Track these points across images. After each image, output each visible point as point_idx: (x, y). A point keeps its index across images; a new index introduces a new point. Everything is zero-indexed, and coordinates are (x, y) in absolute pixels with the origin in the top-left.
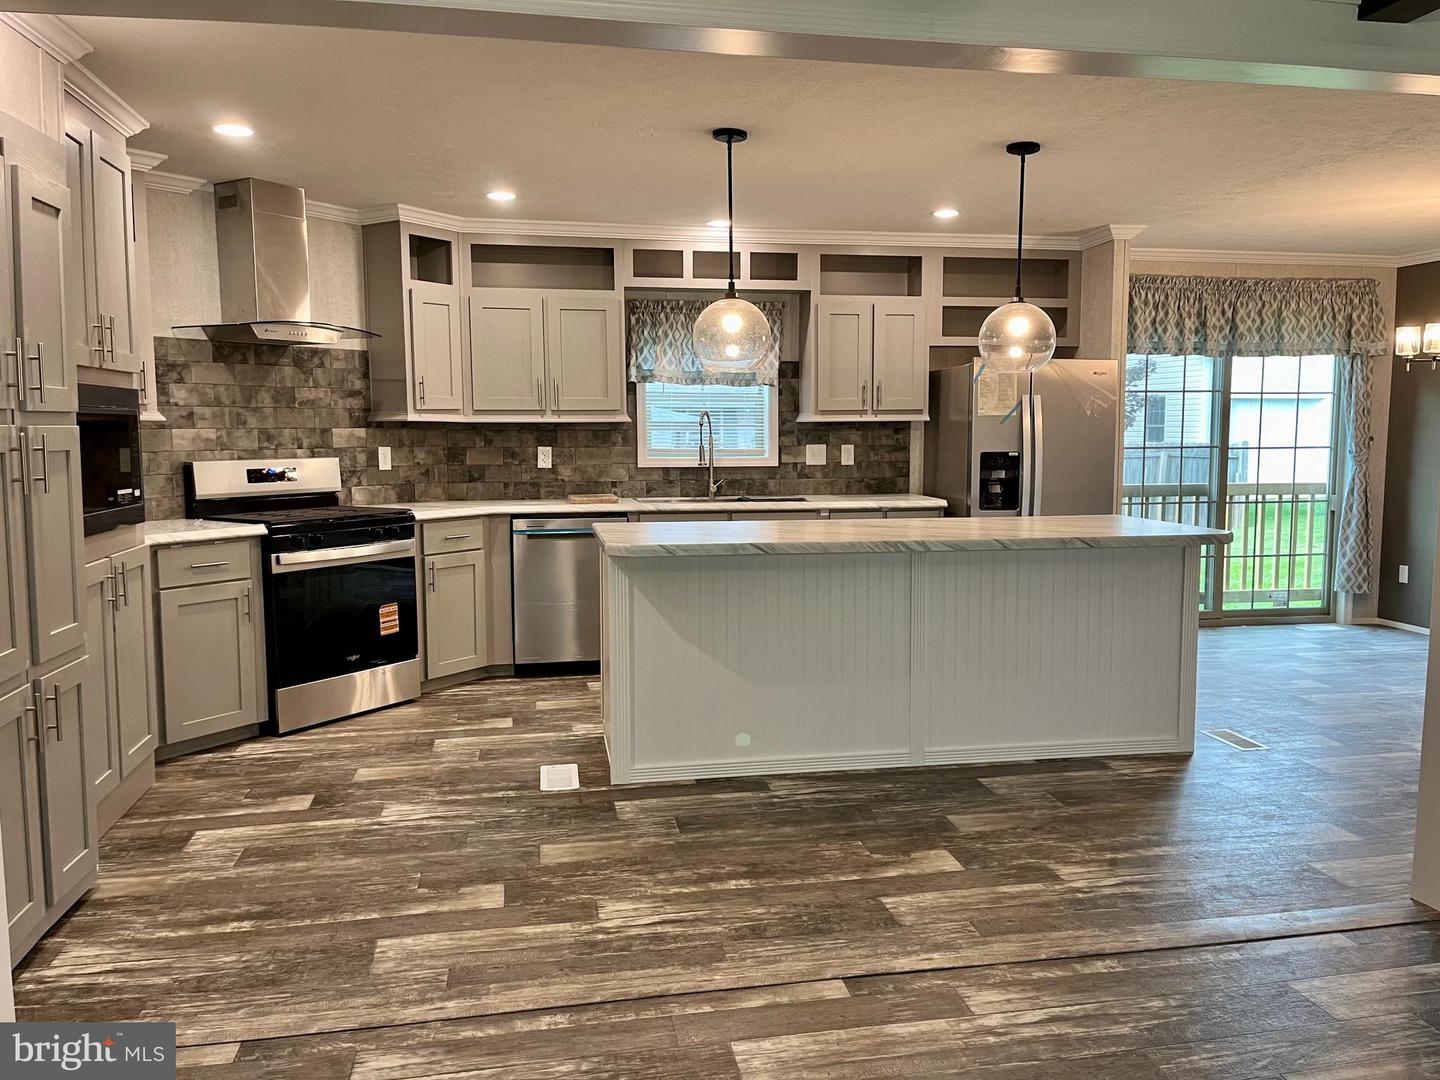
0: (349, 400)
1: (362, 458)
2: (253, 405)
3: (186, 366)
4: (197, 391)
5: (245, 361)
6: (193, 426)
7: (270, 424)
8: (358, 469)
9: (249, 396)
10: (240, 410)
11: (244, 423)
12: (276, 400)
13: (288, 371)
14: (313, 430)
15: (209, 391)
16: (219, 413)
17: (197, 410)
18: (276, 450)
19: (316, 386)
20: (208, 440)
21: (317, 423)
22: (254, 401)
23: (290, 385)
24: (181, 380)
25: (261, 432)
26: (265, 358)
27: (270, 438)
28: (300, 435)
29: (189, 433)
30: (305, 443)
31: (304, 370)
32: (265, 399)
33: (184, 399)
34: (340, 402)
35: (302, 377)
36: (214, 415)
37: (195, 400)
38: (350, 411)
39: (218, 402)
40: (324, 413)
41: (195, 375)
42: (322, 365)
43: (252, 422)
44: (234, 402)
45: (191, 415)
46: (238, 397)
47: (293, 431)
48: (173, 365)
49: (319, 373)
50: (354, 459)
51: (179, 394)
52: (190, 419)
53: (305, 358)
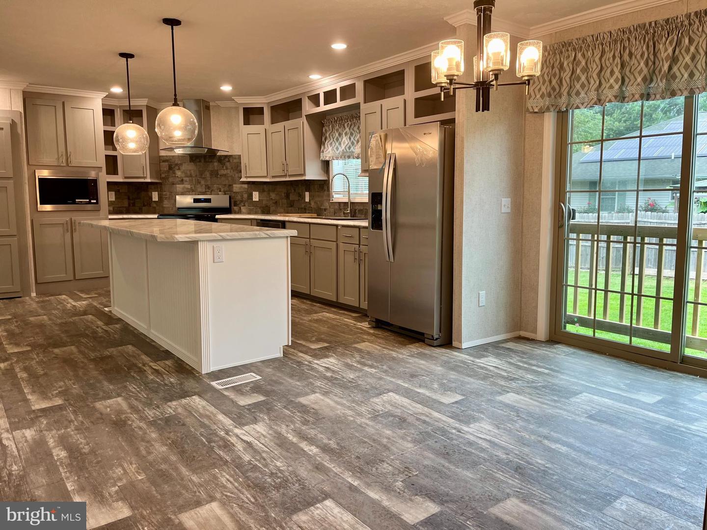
1: (245, 196)
2: (203, 176)
3: (181, 164)
4: (184, 172)
5: (200, 161)
6: (183, 184)
7: (209, 183)
8: (243, 200)
9: (201, 173)
10: (199, 178)
11: (200, 183)
12: (211, 175)
13: (216, 164)
14: (225, 185)
15: (188, 172)
17: (184, 178)
19: (227, 168)
20: (188, 188)
21: (227, 182)
22: (203, 175)
23: (216, 169)
24: (179, 169)
25: (206, 186)
26: (207, 160)
27: (209, 188)
28: (220, 187)
29: (181, 186)
30: (222, 190)
31: (222, 163)
32: (207, 174)
33: (180, 175)
34: (236, 174)
35: (221, 166)
36: (190, 180)
37: (183, 175)
39: (191, 176)
40: (230, 179)
41: (184, 167)
42: (229, 161)
43: (203, 182)
44: (196, 176)
45: (182, 180)
46: (198, 174)
47: (218, 185)
48: (177, 165)
49: (228, 164)
50: (242, 196)
51: (179, 173)
52: (182, 182)
53: (222, 158)
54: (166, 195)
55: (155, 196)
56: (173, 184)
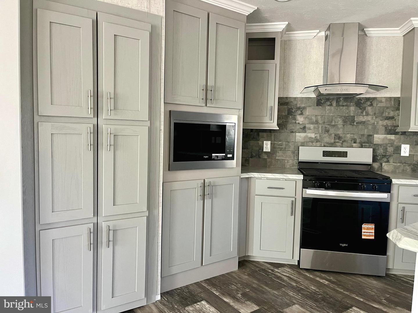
0: (386, 121)
1: (390, 150)
2: (333, 124)
3: (304, 108)
4: (308, 118)
5: (331, 105)
6: (305, 132)
7: (340, 132)
8: (387, 154)
9: (331, 120)
10: (327, 126)
11: (328, 131)
12: (345, 122)
13: (352, 108)
14: (363, 135)
15: (314, 119)
16: (317, 127)
17: (307, 126)
18: (342, 143)
19: (367, 114)
20: (311, 138)
21: (366, 132)
22: (333, 122)
23: (352, 115)
24: (302, 114)
25: (335, 135)
26: (341, 103)
27: (339, 138)
28: (356, 137)
29: (303, 135)
30: (358, 141)
31: (361, 108)
32: (339, 121)
33: (302, 121)
34: (380, 122)
35: (360, 111)
36: (314, 128)
37: (307, 122)
38: (386, 127)
40: (370, 127)
41: (308, 112)
42: (371, 105)
43: (332, 131)
44: (324, 123)
45: (305, 127)
46: (326, 120)
47: (352, 135)
48: (299, 108)
49: (369, 109)
50: (386, 150)
51: (300, 119)
52: (304, 129)
53: (362, 102)
54: (281, 145)
55: (267, 146)
56: (292, 132)
